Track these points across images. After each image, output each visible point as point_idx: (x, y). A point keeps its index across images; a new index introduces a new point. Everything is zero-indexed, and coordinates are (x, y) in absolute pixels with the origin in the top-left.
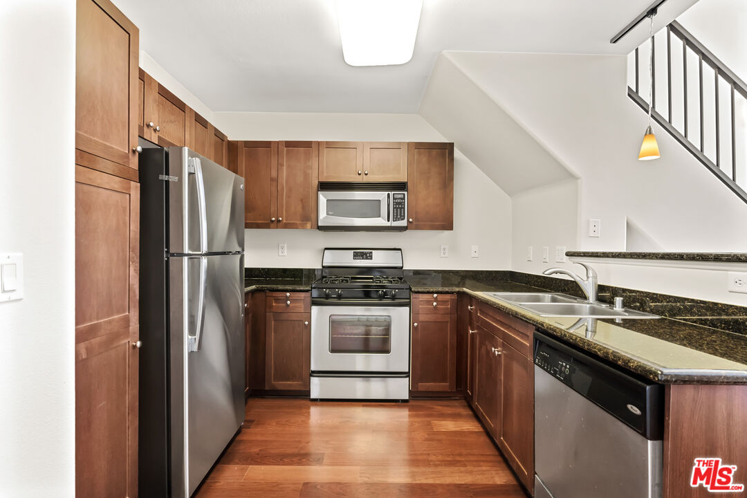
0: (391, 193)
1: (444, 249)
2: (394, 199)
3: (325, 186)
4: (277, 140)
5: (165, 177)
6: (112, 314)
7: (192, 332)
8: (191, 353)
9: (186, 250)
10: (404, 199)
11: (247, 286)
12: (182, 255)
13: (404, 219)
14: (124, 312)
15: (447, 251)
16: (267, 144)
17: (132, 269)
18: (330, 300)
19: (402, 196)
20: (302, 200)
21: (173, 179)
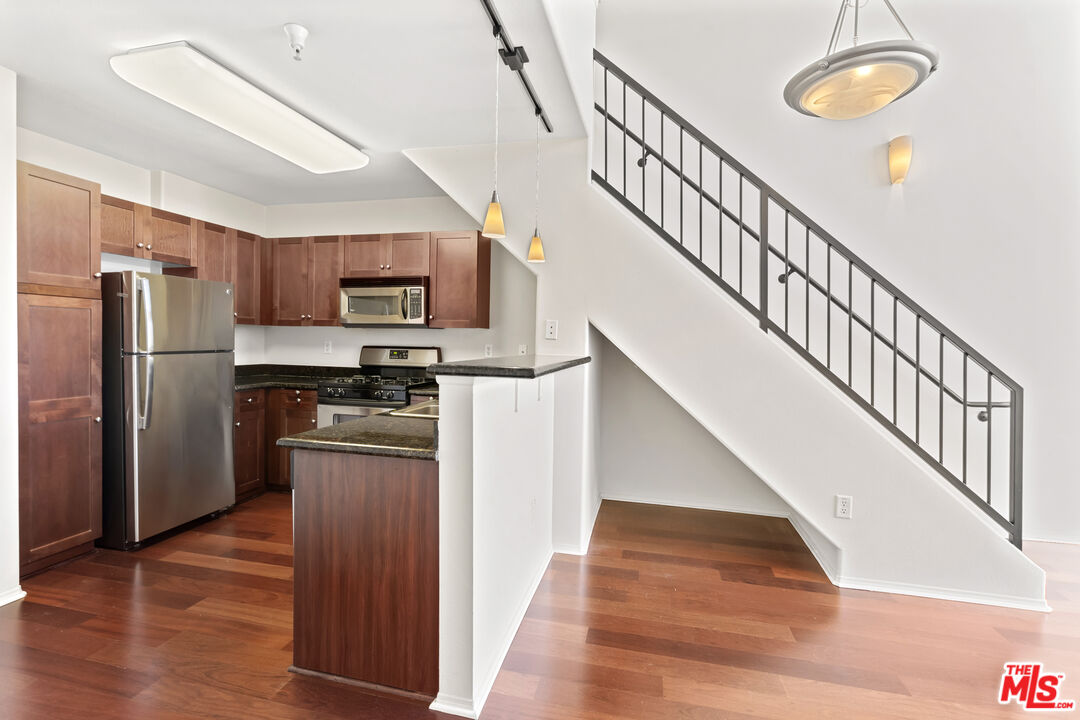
0: (408, 289)
1: (489, 349)
2: (411, 295)
3: (347, 283)
4: (307, 236)
5: (120, 295)
6: (73, 395)
7: (142, 412)
8: (141, 431)
9: (135, 350)
10: (420, 294)
11: (237, 383)
12: (133, 354)
13: (420, 316)
14: (86, 394)
15: (491, 351)
16: (298, 240)
17: (93, 364)
18: (333, 400)
19: (418, 292)
20: (330, 297)
21: (125, 295)
